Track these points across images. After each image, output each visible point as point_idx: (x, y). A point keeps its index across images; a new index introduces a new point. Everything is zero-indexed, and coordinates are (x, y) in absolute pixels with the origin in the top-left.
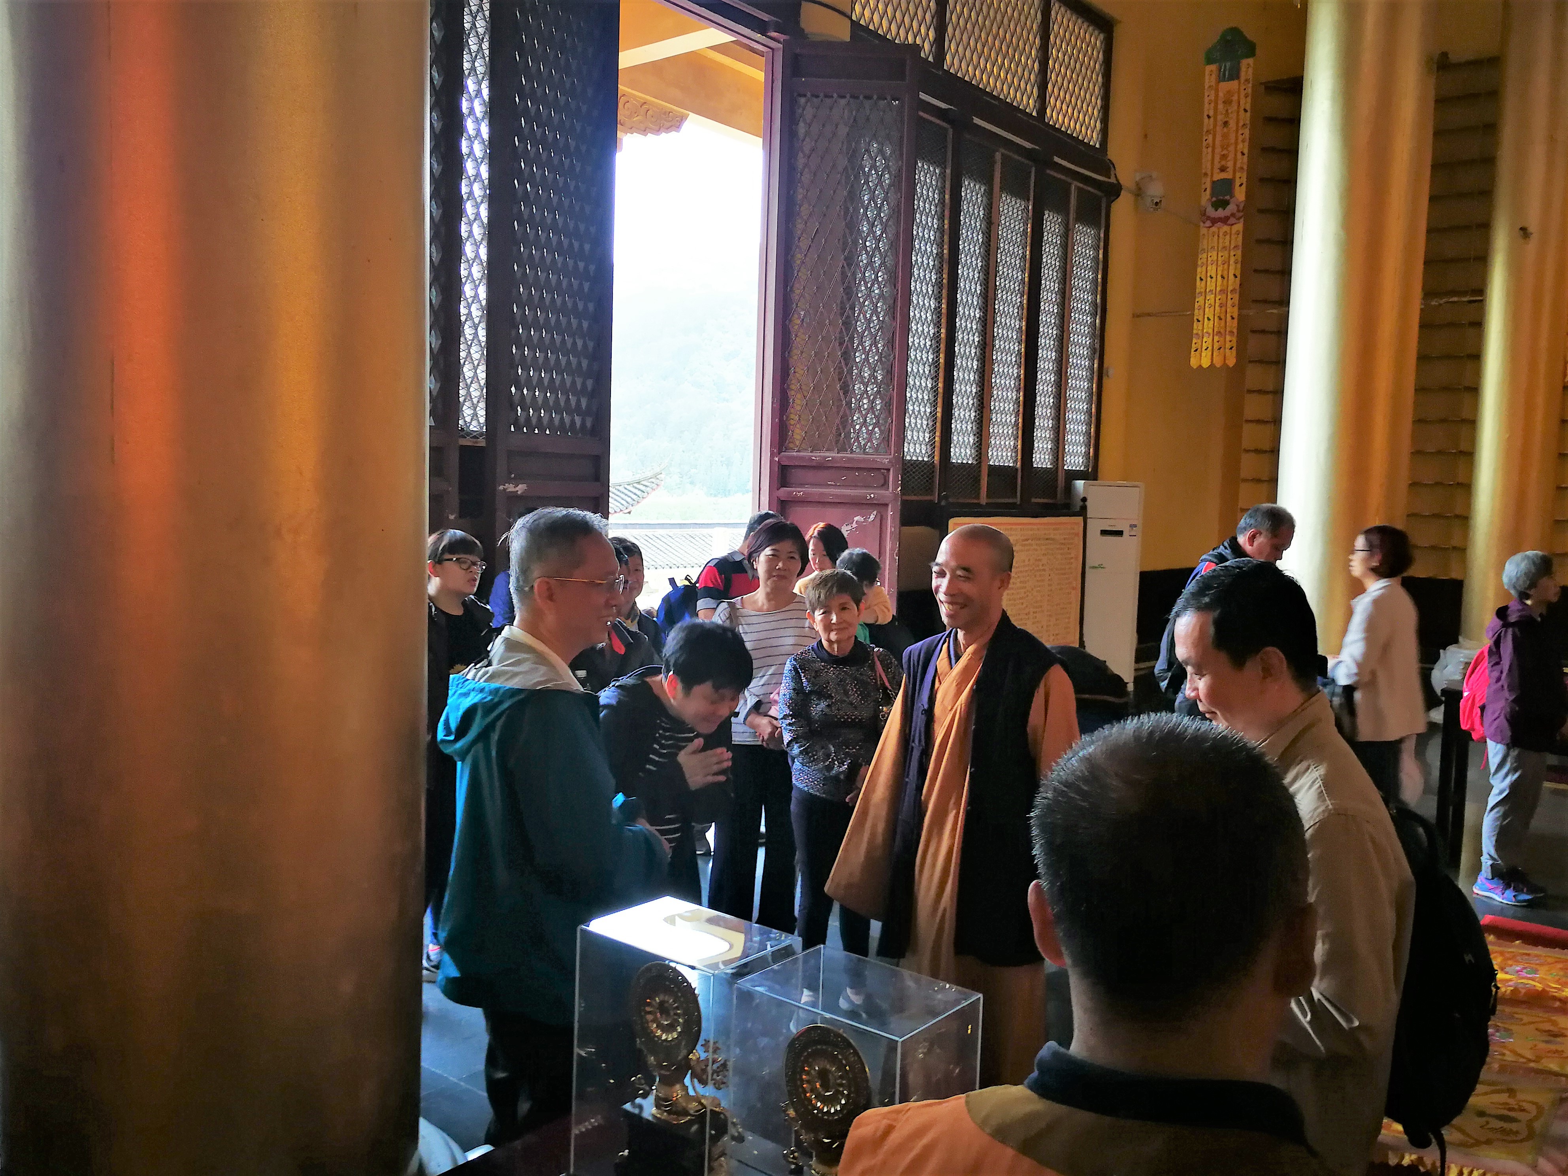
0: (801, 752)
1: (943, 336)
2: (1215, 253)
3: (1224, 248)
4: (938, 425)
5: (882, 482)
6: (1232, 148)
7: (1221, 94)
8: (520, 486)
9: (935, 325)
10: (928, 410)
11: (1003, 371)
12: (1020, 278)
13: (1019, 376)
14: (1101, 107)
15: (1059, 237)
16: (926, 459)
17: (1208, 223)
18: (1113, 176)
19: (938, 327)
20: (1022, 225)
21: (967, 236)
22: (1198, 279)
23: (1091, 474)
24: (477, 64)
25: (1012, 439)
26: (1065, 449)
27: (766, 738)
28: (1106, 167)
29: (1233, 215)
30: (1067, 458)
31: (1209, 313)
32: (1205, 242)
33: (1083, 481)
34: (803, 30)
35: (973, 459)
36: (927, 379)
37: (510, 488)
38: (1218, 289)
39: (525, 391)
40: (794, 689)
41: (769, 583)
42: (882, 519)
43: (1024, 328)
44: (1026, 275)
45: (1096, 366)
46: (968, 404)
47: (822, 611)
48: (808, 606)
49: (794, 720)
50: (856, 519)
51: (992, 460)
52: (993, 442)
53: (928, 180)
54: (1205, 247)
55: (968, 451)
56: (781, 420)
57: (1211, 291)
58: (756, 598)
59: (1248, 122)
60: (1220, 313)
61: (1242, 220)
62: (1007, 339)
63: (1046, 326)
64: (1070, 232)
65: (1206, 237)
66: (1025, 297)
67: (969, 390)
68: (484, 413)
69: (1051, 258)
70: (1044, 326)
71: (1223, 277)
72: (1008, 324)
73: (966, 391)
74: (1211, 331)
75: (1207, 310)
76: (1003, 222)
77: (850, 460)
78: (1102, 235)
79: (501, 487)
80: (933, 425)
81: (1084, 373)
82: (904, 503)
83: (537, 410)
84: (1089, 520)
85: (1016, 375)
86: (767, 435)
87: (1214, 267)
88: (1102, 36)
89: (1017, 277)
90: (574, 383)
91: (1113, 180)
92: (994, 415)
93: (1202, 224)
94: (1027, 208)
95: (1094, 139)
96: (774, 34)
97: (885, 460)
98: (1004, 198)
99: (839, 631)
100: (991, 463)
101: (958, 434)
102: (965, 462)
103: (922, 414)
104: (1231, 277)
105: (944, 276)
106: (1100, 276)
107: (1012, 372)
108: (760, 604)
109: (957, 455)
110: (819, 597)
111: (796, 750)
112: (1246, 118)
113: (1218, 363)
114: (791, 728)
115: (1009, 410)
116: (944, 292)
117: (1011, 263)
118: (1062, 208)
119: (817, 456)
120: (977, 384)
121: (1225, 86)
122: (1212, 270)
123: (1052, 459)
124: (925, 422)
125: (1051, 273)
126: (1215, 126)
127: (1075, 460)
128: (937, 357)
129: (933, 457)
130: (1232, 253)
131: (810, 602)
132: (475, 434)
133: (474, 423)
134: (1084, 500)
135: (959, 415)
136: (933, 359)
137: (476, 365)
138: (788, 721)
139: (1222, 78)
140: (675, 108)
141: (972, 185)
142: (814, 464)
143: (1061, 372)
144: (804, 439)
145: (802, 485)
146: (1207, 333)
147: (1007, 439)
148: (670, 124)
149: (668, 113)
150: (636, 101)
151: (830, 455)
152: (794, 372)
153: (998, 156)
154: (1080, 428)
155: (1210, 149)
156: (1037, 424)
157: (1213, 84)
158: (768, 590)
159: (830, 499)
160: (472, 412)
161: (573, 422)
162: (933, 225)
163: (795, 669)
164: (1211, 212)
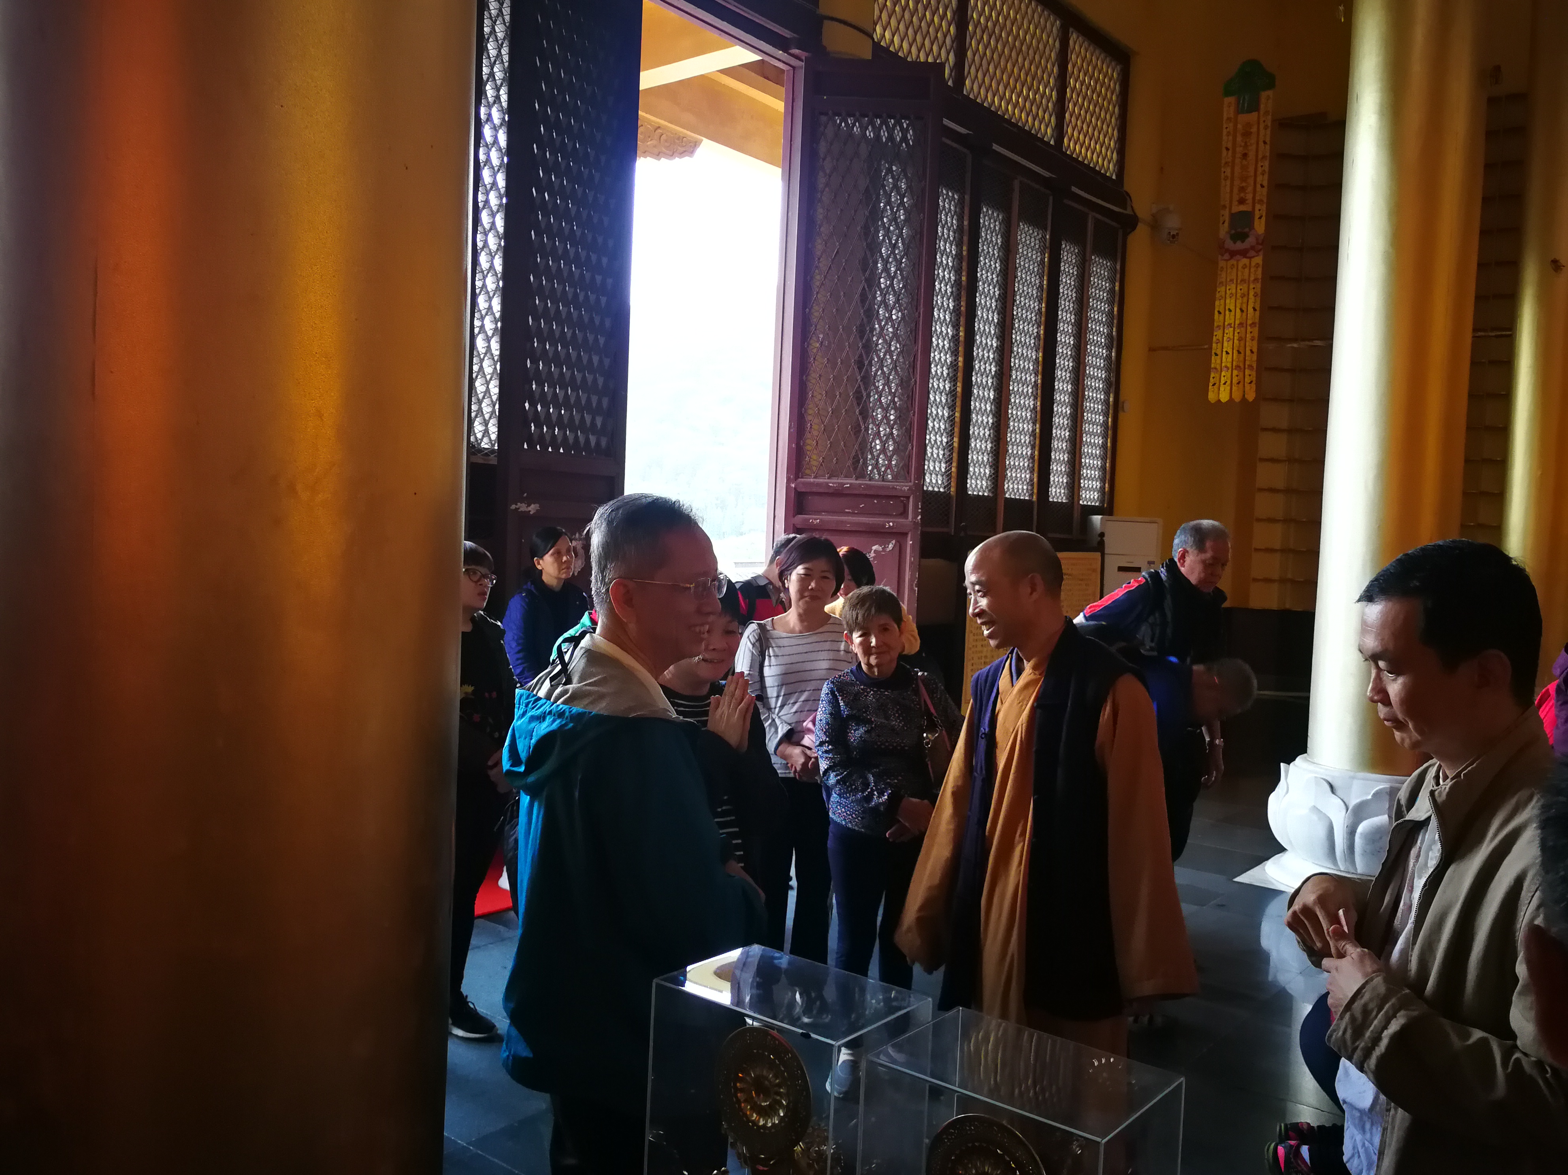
0: (838, 782)
1: (960, 364)
2: (1234, 286)
3: (1243, 281)
4: (955, 455)
5: (901, 509)
6: (1251, 181)
7: (1239, 126)
8: (533, 506)
9: (952, 353)
10: (945, 440)
11: (1020, 402)
12: (1037, 307)
13: (1035, 407)
14: (1118, 139)
15: (1076, 268)
16: (942, 490)
17: (1227, 256)
18: (1129, 208)
19: (956, 355)
20: (1039, 254)
21: (985, 263)
22: (1216, 313)
23: (1107, 508)
24: (495, 70)
25: (1028, 472)
26: (1080, 483)
27: (798, 769)
28: (1123, 199)
29: (1252, 248)
30: (1083, 494)
31: (1227, 346)
32: (1224, 275)
33: (1100, 517)
34: (825, 48)
35: (989, 491)
36: (944, 408)
37: (523, 507)
38: (1237, 322)
39: (539, 408)
40: (831, 714)
41: (801, 603)
42: (900, 549)
43: (1040, 359)
44: (1043, 305)
45: (1111, 399)
46: (984, 434)
47: (859, 633)
48: (845, 627)
49: (830, 747)
50: (874, 548)
51: (1008, 493)
52: (1009, 474)
53: (946, 205)
54: (1224, 280)
55: (984, 482)
56: (798, 444)
57: (1230, 325)
58: (787, 619)
59: (1268, 154)
60: (1239, 346)
61: (1261, 253)
62: (1025, 370)
63: (1062, 358)
64: (1087, 264)
65: (1225, 269)
66: (1042, 327)
67: (986, 420)
68: (497, 430)
69: (1068, 289)
70: (1060, 358)
71: (1242, 310)
72: (1025, 354)
73: (982, 422)
74: (1229, 365)
75: (1225, 344)
76: (1021, 250)
77: (868, 487)
78: (1118, 267)
79: (513, 507)
80: (950, 455)
81: (1100, 407)
82: (924, 535)
83: (551, 428)
84: (1106, 557)
85: (1032, 406)
86: (783, 461)
87: (1233, 301)
88: (1119, 68)
89: (1034, 307)
90: (589, 400)
91: (1129, 212)
92: (1010, 447)
93: (1220, 256)
94: (1044, 237)
95: (1110, 169)
96: (796, 51)
97: (905, 487)
98: (1022, 226)
99: (879, 654)
100: (1007, 496)
101: (975, 465)
102: (981, 494)
103: (939, 443)
104: (1251, 310)
105: (962, 303)
106: (1116, 309)
107: (1029, 404)
108: (792, 626)
109: (974, 486)
110: (857, 618)
111: (832, 779)
112: (1265, 150)
113: (1237, 397)
114: (827, 755)
115: (1025, 442)
116: (962, 320)
117: (1028, 293)
118: (1078, 239)
119: (833, 482)
120: (994, 415)
121: (1243, 118)
122: (1230, 303)
123: (1068, 494)
124: (941, 452)
125: (1067, 304)
126: (1234, 157)
127: (1090, 495)
128: (954, 386)
129: (950, 488)
130: (1252, 286)
131: (847, 623)
132: (486, 451)
133: (486, 440)
134: (1102, 535)
135: (976, 445)
136: (950, 388)
137: (488, 379)
138: (825, 748)
139: (1240, 111)
140: (689, 133)
141: (990, 212)
142: (831, 491)
143: (1077, 405)
144: (821, 465)
145: (818, 512)
146: (1226, 367)
147: (1023, 471)
148: (684, 149)
149: (681, 138)
150: (651, 125)
151: (848, 482)
152: (812, 396)
153: (1016, 184)
154: (1095, 462)
155: (1228, 182)
156: (1053, 457)
157: (1232, 115)
158: (801, 611)
159: (848, 527)
160: (484, 428)
161: (587, 441)
162: (951, 251)
163: (832, 692)
164: (1229, 244)
